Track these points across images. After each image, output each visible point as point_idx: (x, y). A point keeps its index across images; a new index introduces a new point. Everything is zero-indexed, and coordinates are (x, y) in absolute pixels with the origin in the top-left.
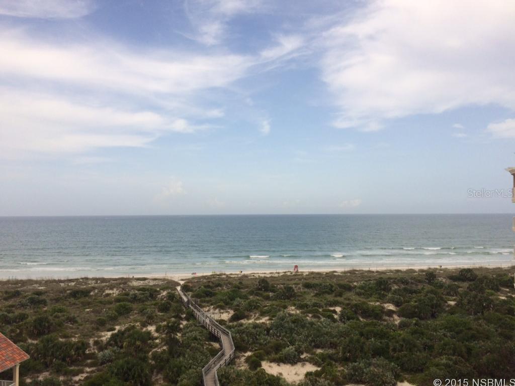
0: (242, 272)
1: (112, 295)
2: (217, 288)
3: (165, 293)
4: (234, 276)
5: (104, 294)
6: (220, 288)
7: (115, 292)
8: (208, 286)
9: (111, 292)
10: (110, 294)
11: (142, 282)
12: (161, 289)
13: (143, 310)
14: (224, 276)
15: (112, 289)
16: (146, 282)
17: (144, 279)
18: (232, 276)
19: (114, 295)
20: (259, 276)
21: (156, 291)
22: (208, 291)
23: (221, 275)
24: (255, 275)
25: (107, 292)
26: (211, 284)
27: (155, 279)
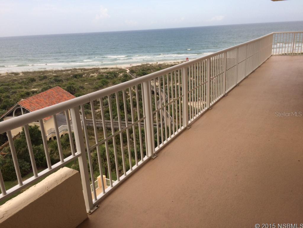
0: (157, 63)
1: (94, 76)
2: (148, 71)
3: (121, 74)
4: (154, 65)
5: (90, 76)
6: (150, 71)
7: (95, 75)
8: (143, 70)
9: (93, 75)
10: (93, 76)
11: (105, 70)
12: (119, 73)
13: (115, 82)
14: (149, 65)
15: (93, 73)
16: (108, 70)
17: (106, 68)
18: (153, 65)
19: (96, 76)
20: (168, 64)
21: (117, 74)
22: (144, 73)
23: (147, 65)
24: (166, 64)
25: (92, 75)
26: (144, 69)
27: (112, 68)
